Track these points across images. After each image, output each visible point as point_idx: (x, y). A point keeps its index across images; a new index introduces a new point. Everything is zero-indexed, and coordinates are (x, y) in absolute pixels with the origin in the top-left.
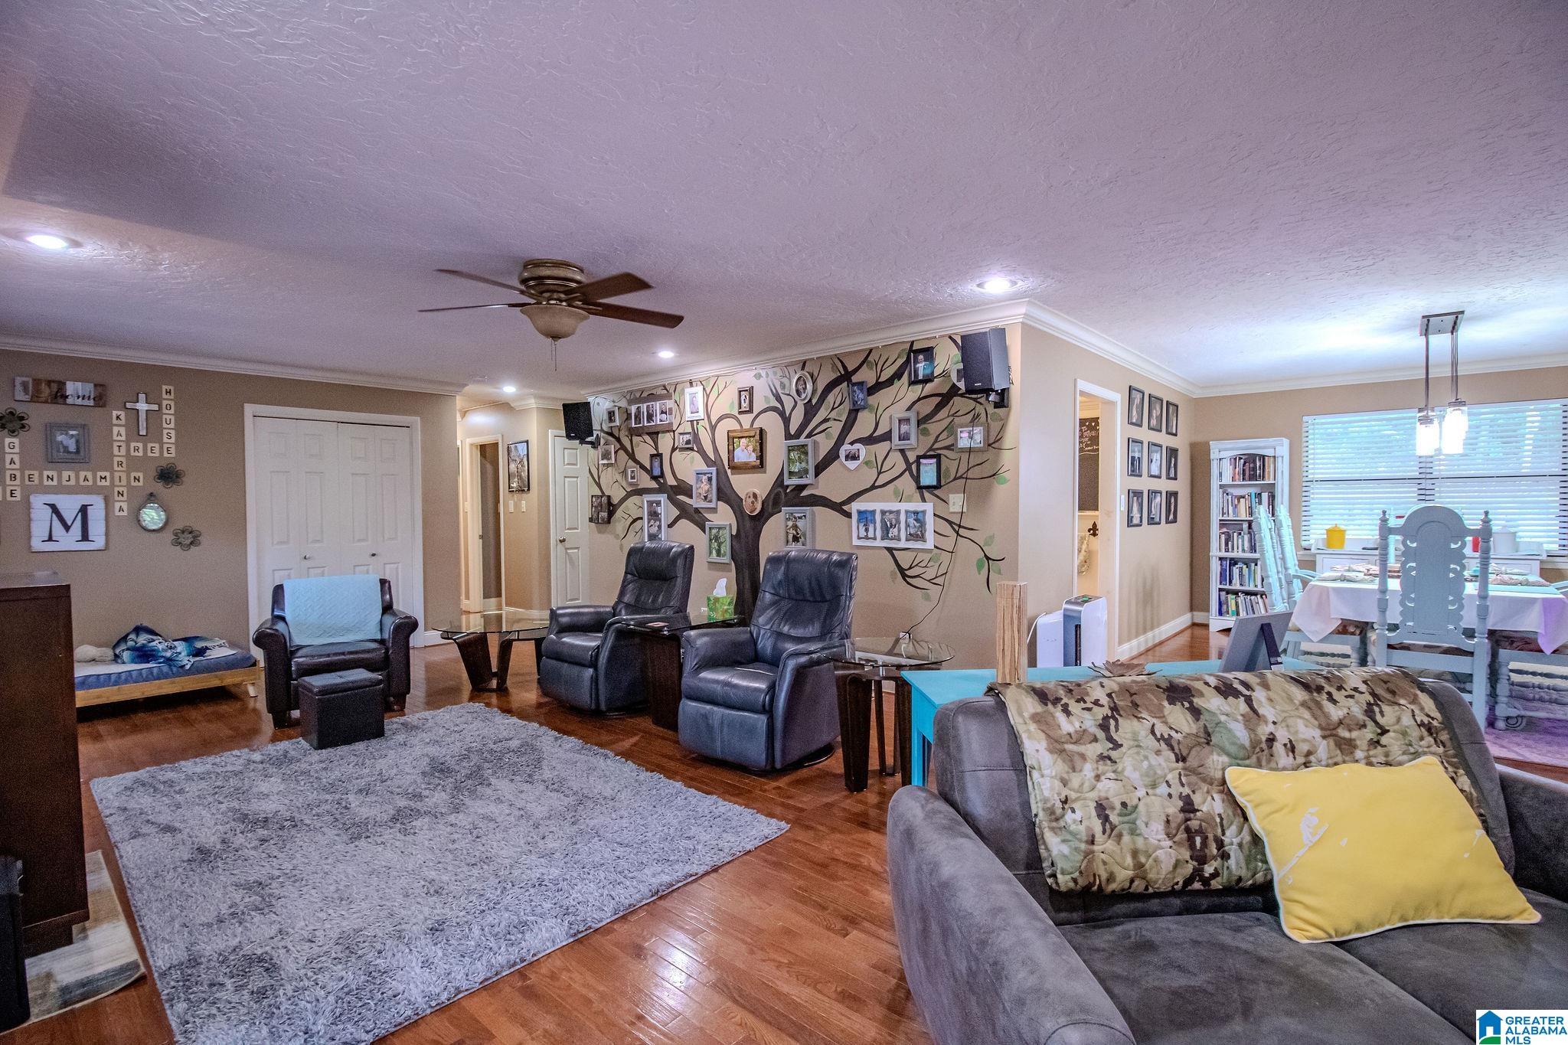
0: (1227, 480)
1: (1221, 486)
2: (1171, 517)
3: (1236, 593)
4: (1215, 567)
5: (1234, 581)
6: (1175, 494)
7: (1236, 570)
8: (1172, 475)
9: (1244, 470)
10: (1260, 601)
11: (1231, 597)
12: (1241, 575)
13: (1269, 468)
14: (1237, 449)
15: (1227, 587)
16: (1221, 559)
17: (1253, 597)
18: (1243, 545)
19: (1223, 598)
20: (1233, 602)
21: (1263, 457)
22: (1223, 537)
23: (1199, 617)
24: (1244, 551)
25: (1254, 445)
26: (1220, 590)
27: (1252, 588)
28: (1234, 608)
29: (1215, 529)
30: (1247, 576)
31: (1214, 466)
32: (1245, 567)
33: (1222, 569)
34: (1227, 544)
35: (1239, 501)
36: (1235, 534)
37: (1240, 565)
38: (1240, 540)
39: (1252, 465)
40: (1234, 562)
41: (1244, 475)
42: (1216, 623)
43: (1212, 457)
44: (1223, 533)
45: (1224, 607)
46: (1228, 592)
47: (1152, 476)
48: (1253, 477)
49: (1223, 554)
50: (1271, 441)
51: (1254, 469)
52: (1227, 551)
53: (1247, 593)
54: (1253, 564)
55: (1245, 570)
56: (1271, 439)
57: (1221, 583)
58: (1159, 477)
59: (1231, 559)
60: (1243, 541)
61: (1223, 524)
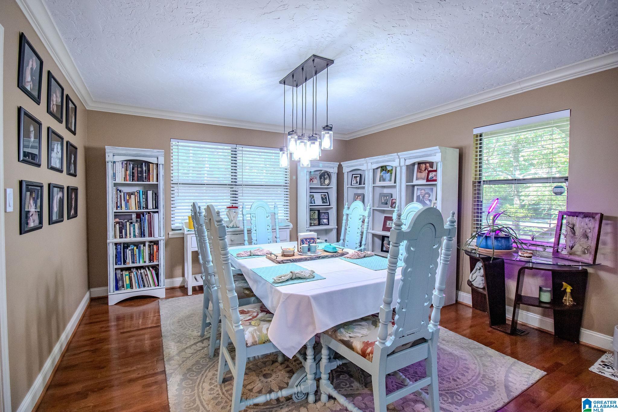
0: (120, 179)
1: (115, 185)
2: (73, 212)
3: (129, 269)
4: (111, 251)
5: (128, 261)
6: (75, 190)
7: (129, 252)
8: (72, 171)
9: (133, 173)
10: (149, 272)
11: (125, 273)
12: (133, 255)
13: (153, 173)
14: (130, 155)
15: (123, 266)
16: (116, 244)
17: (142, 271)
18: (134, 232)
19: (119, 276)
20: (127, 277)
21: (148, 163)
22: (117, 226)
23: (98, 292)
24: (135, 236)
25: (143, 153)
26: (116, 269)
27: (142, 264)
28: (128, 282)
29: (111, 220)
30: (137, 255)
31: (109, 166)
32: (135, 248)
33: (117, 252)
34: (121, 232)
35: (130, 197)
36: (128, 223)
37: (132, 247)
38: (132, 228)
39: (139, 169)
40: (126, 246)
41: (133, 176)
42: (114, 298)
43: (107, 160)
44: (117, 223)
45: (120, 283)
46: (122, 270)
47: (53, 169)
48: (140, 179)
49: (118, 240)
50: (155, 152)
51: (141, 172)
52: (121, 237)
53: (137, 268)
54: (142, 246)
55: (136, 251)
56: (155, 150)
57: (116, 264)
58: (61, 171)
59: (124, 243)
60: (134, 229)
61: (116, 216)
